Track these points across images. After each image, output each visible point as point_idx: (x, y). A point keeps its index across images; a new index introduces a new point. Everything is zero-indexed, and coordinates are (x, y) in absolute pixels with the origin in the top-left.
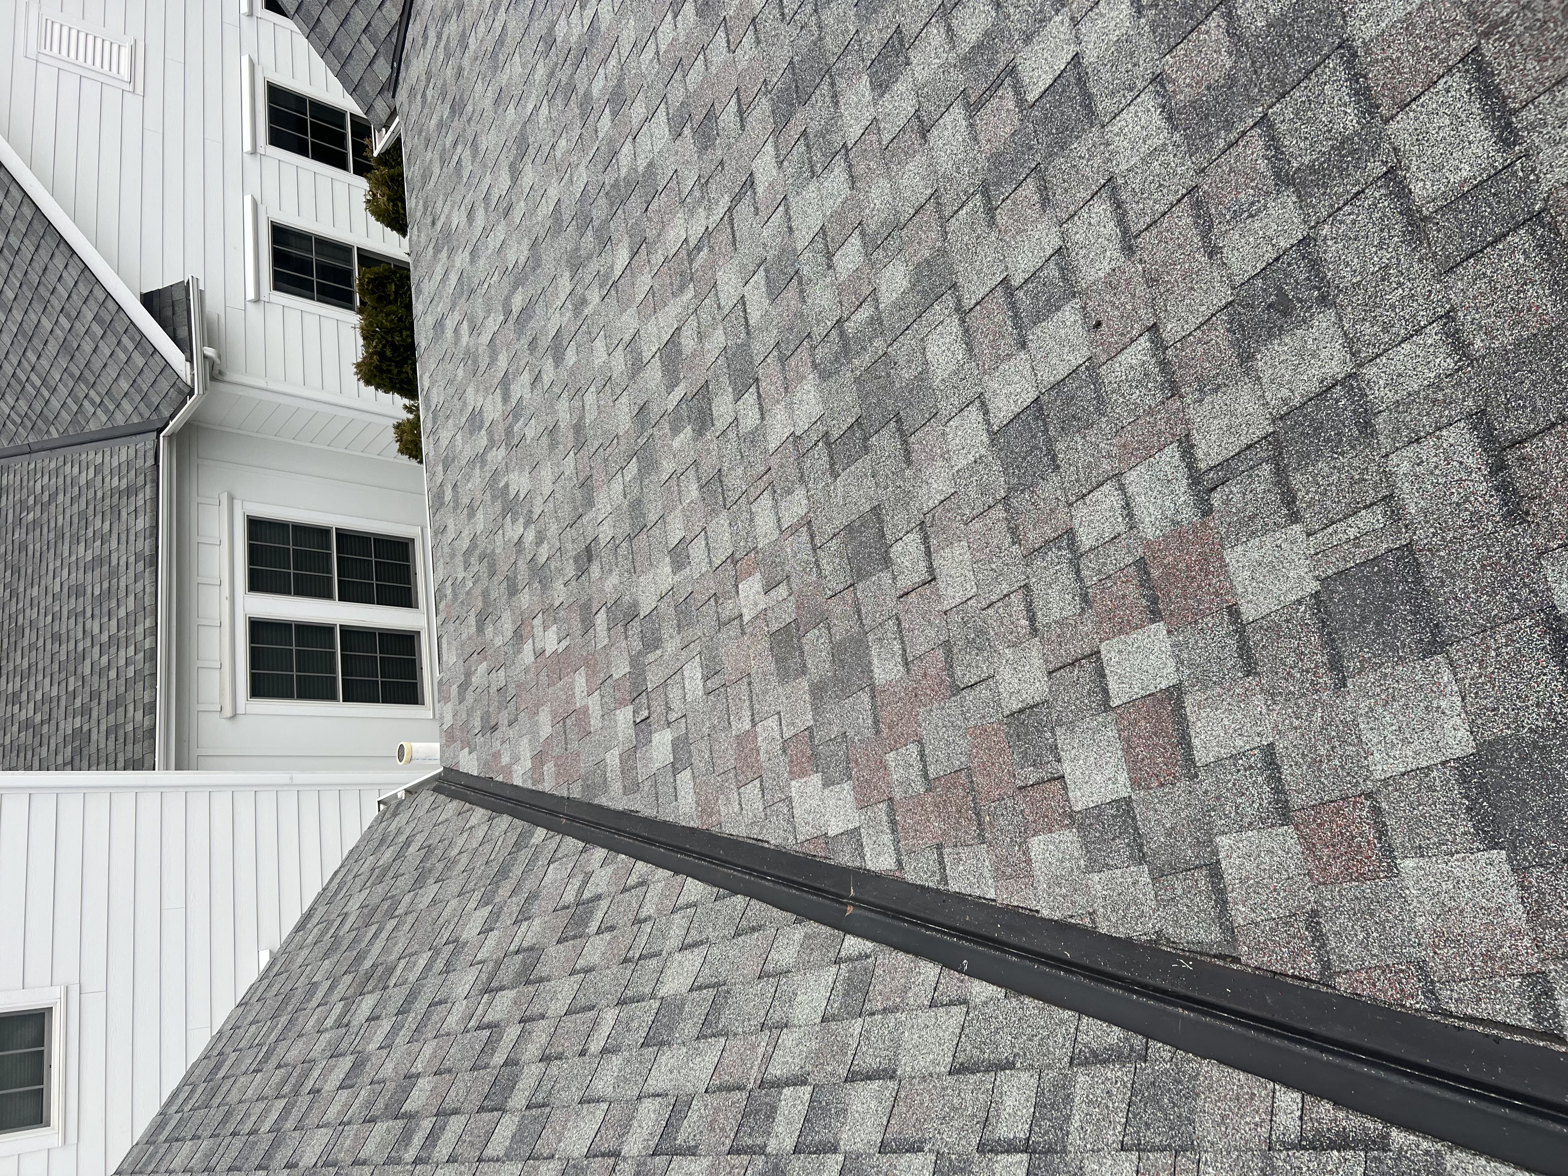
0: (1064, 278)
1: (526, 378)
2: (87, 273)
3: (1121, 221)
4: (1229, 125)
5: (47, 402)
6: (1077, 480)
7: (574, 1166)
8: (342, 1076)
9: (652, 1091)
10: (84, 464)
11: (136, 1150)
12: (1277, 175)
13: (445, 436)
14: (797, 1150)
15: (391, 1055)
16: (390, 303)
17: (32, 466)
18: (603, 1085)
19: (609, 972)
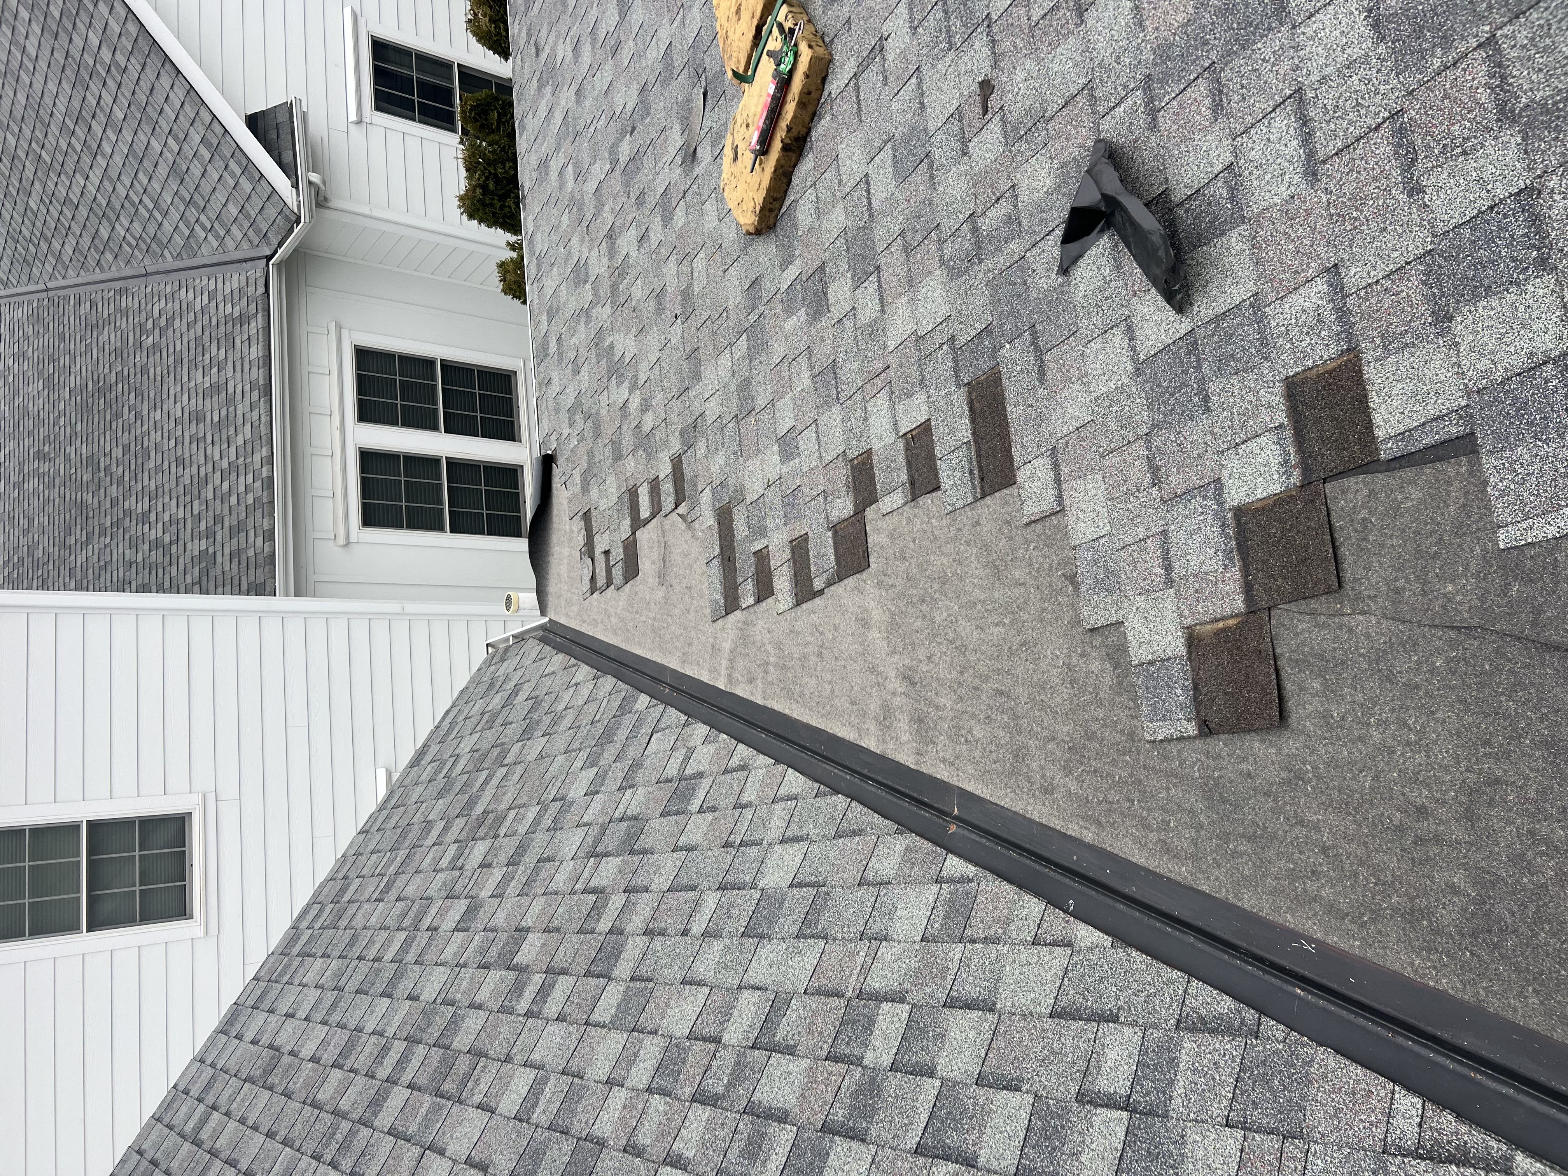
0: (1232, 198)
1: (633, 234)
2: (192, 93)
3: (1307, 139)
4: (1446, 43)
5: (160, 225)
6: (1231, 427)
7: (677, 1046)
8: (457, 918)
9: (751, 982)
10: (198, 289)
11: (272, 959)
12: (1501, 110)
13: (550, 285)
14: (894, 1068)
15: (503, 904)
16: (493, 132)
17: (149, 289)
18: (705, 968)
19: (710, 853)
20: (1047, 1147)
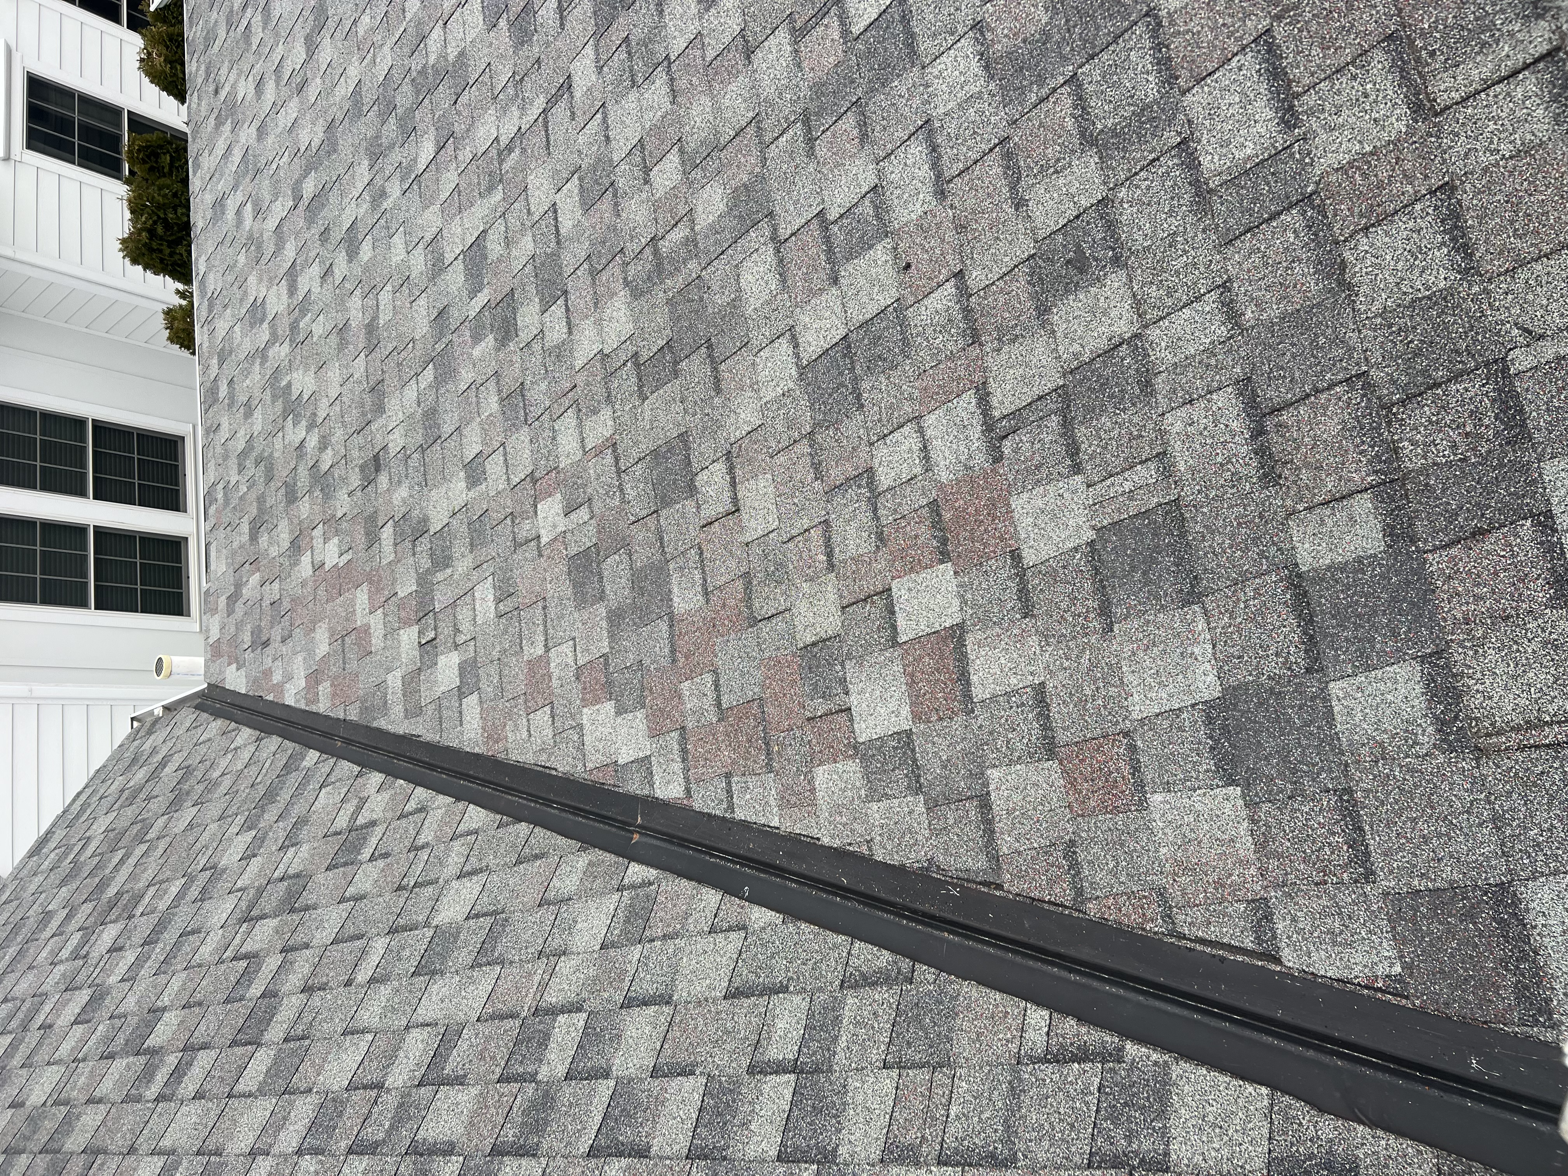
0: (878, 216)
1: (316, 270)
3: (935, 165)
4: (1041, 80)
6: (880, 420)
7: (333, 1100)
8: (77, 1011)
9: (420, 1021)
12: (1082, 134)
13: (222, 326)
15: (135, 987)
18: (370, 1016)
19: (381, 900)
20: (718, 1123)
